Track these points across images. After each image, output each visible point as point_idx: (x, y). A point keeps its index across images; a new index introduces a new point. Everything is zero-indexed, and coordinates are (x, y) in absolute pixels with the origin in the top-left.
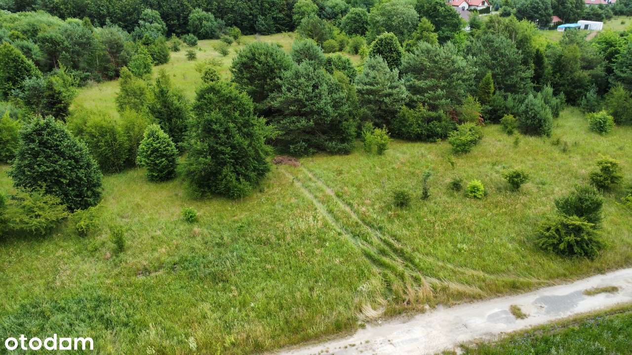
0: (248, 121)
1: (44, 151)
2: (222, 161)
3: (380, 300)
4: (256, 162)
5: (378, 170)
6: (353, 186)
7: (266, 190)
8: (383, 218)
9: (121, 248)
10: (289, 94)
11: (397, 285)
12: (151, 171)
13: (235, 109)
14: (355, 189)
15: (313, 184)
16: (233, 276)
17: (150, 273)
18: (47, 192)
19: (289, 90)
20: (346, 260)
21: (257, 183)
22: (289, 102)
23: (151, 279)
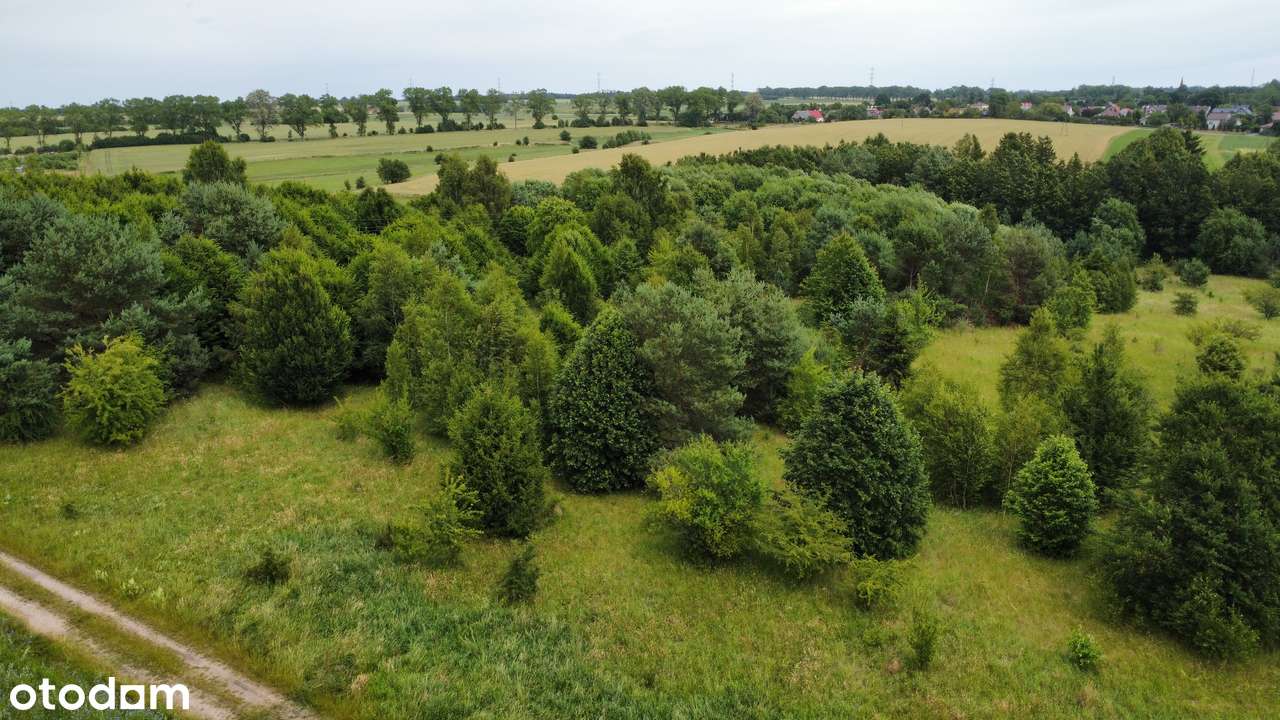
1: (846, 433)
2: (1198, 559)
9: (922, 662)
13: (1266, 450)
18: (829, 506)
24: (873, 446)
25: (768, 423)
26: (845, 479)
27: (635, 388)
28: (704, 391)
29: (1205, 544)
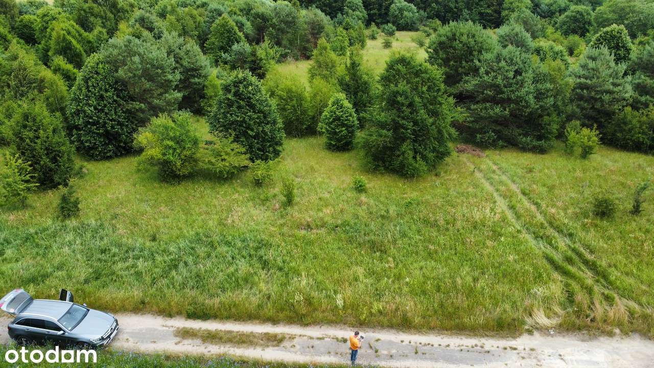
0: (435, 98)
1: (237, 102)
2: (402, 135)
3: (557, 309)
4: (437, 143)
5: (578, 174)
6: (544, 186)
7: (442, 174)
8: (575, 225)
9: (289, 202)
10: (486, 78)
11: (581, 297)
12: (330, 139)
13: (424, 83)
14: (546, 189)
15: (497, 177)
16: (392, 248)
17: (312, 229)
18: (234, 141)
19: (487, 73)
20: (523, 259)
21: (434, 166)
22: (484, 86)
23: (312, 235)
24: (252, 106)
25: (198, 113)
26: (240, 126)
27: (118, 96)
28: (159, 95)
29: (404, 128)
